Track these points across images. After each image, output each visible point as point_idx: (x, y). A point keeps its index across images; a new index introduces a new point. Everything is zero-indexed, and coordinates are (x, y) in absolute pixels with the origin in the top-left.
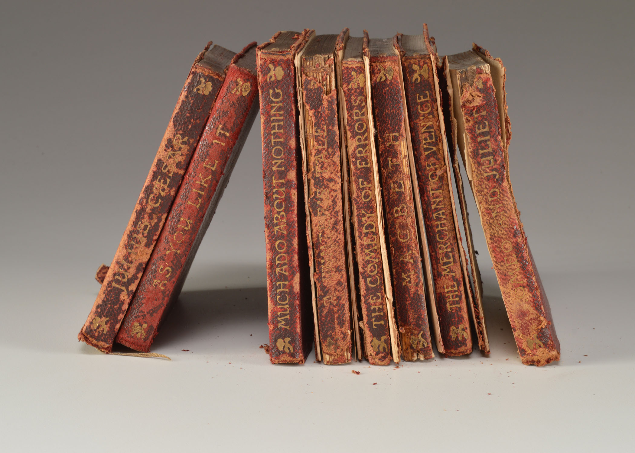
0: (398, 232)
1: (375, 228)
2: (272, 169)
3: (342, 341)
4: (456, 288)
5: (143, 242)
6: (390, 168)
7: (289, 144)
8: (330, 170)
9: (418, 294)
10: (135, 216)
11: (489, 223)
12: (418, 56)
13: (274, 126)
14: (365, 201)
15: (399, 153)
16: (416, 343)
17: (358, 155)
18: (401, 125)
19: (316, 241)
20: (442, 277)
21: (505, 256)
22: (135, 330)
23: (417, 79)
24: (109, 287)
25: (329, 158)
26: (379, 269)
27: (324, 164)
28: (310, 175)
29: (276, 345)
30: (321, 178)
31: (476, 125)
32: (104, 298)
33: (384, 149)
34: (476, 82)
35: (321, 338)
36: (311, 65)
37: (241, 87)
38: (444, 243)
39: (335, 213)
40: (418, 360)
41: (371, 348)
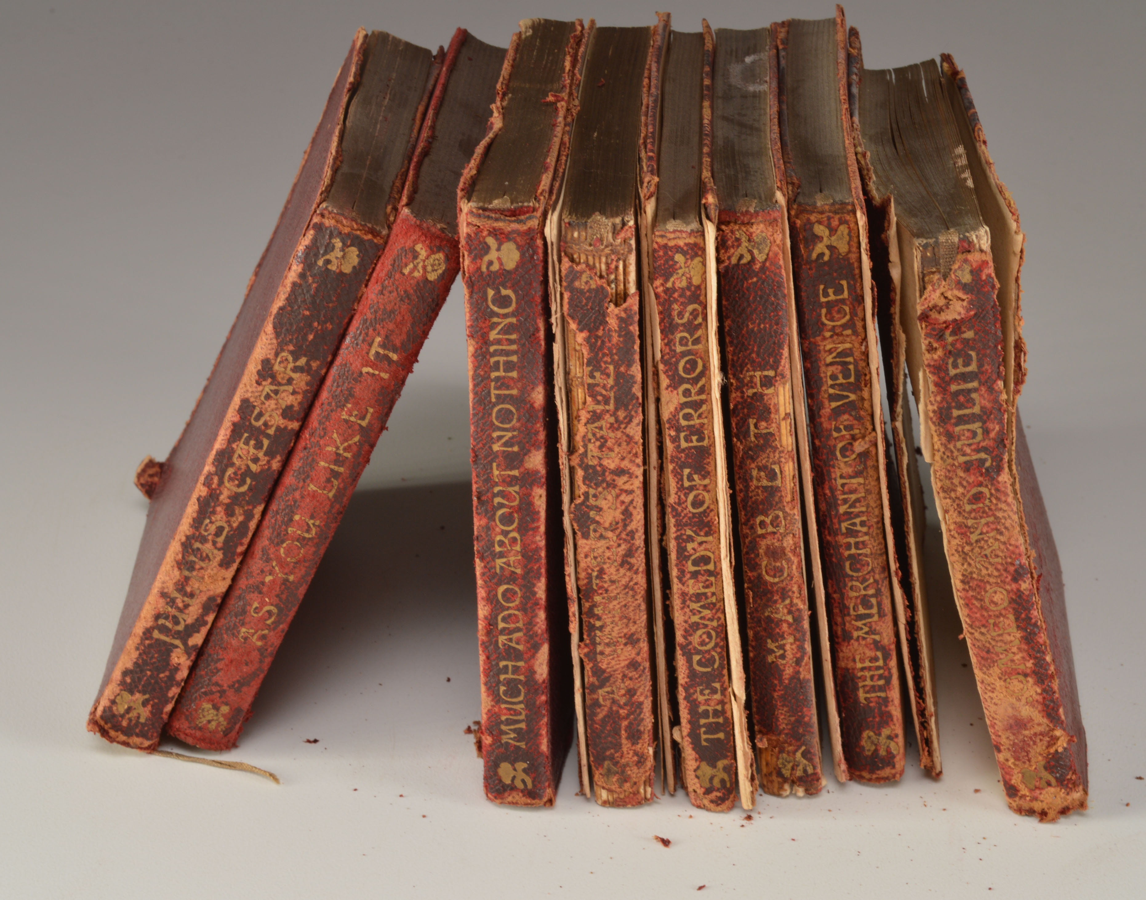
0: (764, 563)
1: (715, 563)
2: (491, 448)
3: (636, 768)
4: (880, 663)
5: (215, 558)
6: (753, 439)
7: (529, 398)
8: (619, 453)
9: (799, 679)
10: (196, 507)
11: (963, 551)
12: (827, 207)
13: (497, 363)
14: (694, 511)
15: (773, 410)
16: (789, 766)
17: (684, 423)
18: (782, 354)
19: (585, 585)
20: (852, 641)
21: (990, 616)
22: (204, 716)
23: (822, 254)
24: (147, 639)
25: (617, 429)
26: (718, 640)
27: (606, 441)
28: (575, 460)
29: (496, 774)
30: (599, 468)
31: (949, 358)
32: (137, 659)
33: (740, 400)
34: (956, 270)
35: (592, 759)
36: (583, 238)
37: (424, 261)
38: (860, 579)
39: (627, 535)
40: (793, 794)
41: (696, 780)
